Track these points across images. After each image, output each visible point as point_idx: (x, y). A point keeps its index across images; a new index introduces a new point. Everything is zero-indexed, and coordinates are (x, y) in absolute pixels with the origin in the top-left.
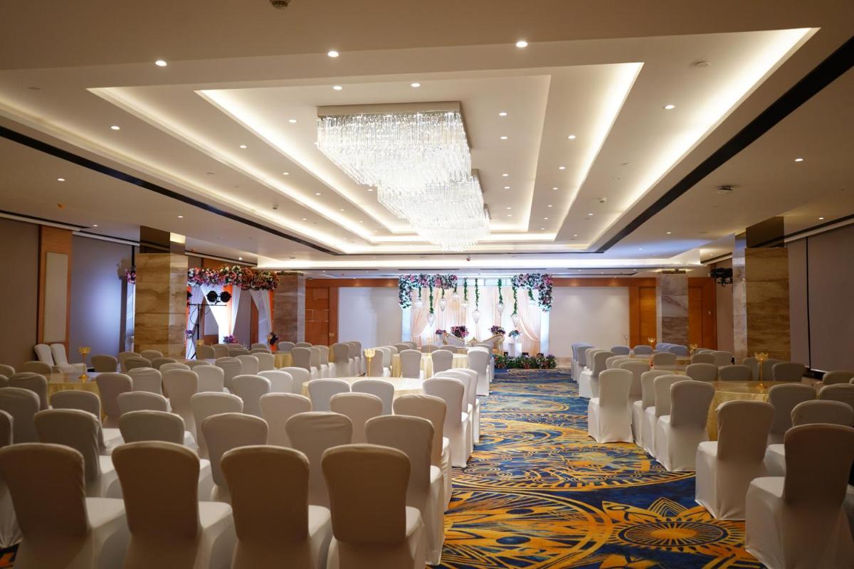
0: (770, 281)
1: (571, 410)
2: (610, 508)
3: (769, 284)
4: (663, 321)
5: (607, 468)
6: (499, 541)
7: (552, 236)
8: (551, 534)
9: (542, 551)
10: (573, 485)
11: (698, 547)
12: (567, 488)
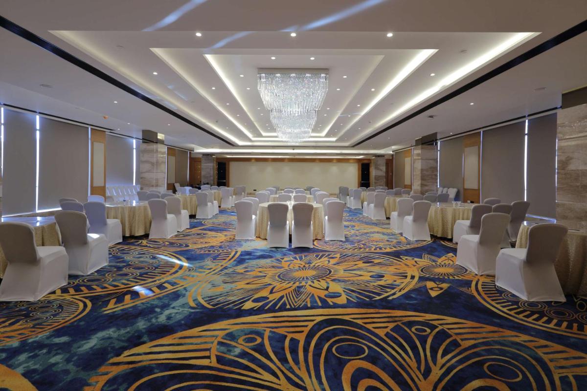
0: (431, 160)
1: (350, 216)
2: (406, 259)
3: (430, 161)
4: (375, 178)
5: (388, 241)
6: (371, 277)
7: (334, 139)
8: (393, 273)
9: (395, 281)
10: (381, 249)
11: (455, 277)
12: (378, 250)
